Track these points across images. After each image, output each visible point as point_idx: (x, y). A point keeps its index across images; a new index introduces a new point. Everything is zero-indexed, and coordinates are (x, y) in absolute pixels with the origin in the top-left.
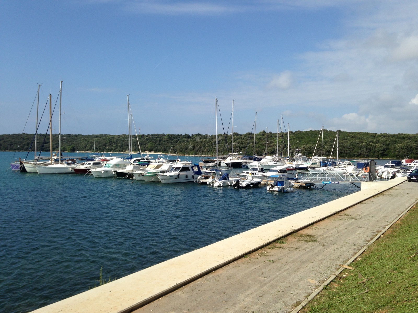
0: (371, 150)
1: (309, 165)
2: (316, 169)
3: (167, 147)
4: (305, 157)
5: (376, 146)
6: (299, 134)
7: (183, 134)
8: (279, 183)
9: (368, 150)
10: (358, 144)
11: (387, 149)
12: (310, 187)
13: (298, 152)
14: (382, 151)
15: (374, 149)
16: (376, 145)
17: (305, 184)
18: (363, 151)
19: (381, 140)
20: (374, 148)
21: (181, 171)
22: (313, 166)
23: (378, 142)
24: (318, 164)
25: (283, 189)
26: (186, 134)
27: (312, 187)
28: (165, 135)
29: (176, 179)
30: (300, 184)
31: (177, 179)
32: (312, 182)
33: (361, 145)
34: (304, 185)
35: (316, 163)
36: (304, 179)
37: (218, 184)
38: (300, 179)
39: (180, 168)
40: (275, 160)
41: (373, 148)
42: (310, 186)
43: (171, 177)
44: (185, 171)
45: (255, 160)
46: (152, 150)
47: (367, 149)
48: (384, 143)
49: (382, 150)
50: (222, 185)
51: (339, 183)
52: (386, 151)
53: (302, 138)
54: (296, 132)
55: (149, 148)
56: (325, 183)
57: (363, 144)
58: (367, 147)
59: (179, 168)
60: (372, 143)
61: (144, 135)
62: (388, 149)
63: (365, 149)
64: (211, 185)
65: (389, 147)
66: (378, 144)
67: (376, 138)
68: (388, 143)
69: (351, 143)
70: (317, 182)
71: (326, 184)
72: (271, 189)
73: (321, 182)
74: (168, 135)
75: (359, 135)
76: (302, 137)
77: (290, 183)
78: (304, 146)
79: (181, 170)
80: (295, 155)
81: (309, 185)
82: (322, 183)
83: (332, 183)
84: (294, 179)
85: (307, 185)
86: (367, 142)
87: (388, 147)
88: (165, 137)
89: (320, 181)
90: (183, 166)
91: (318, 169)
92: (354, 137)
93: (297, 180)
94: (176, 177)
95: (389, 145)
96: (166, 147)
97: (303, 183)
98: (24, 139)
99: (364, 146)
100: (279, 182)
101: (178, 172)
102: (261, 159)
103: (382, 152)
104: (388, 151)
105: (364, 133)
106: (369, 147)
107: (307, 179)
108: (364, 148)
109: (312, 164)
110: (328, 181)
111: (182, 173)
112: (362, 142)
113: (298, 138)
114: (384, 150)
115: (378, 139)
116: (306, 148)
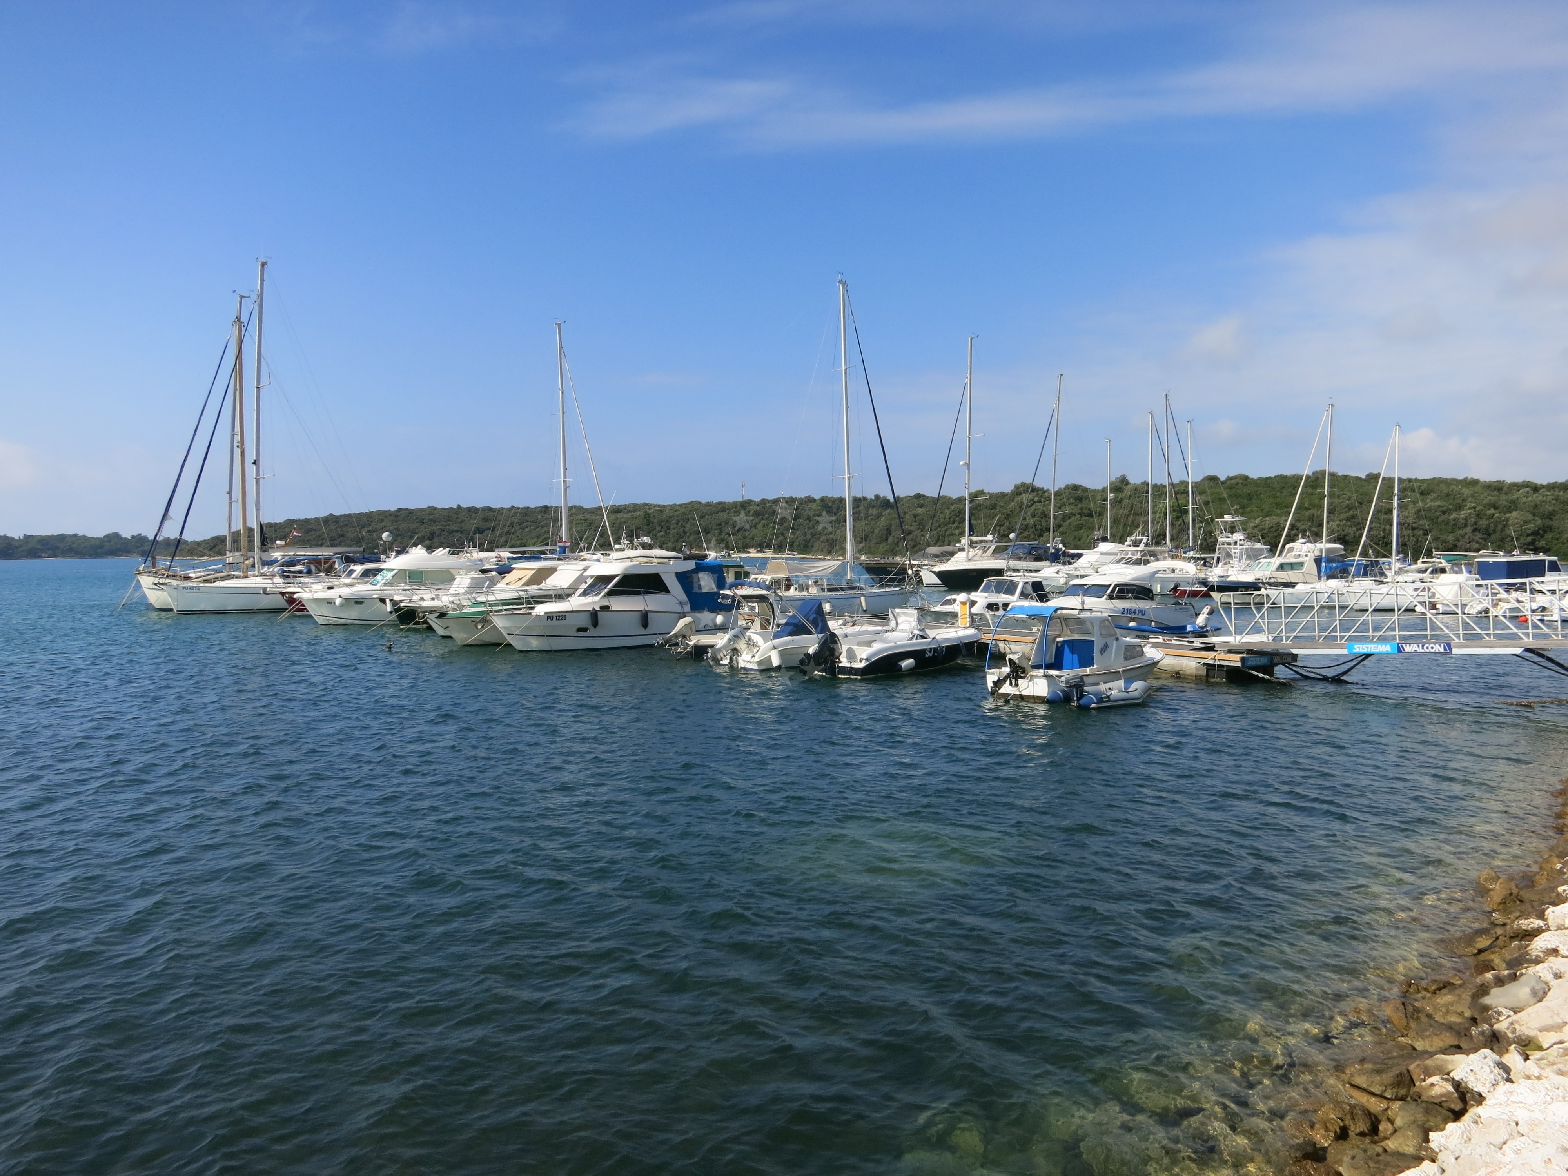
0: (1489, 535)
1: (1268, 573)
2: (1299, 587)
3: (813, 535)
4: (1258, 545)
5: (1507, 520)
6: (1240, 486)
7: (871, 496)
8: (1067, 649)
9: (1478, 536)
10: (1444, 513)
11: (1545, 531)
12: (1271, 674)
13: (1232, 529)
14: (1528, 535)
15: (1502, 530)
16: (1508, 515)
17: (1237, 657)
18: (1463, 536)
19: (1524, 500)
20: (1500, 527)
21: (611, 593)
22: (1283, 576)
23: (1513, 506)
24: (1310, 567)
25: (1078, 686)
26: (877, 497)
27: (1281, 672)
28: (815, 500)
29: (582, 630)
30: (1209, 657)
31: (588, 633)
32: (1286, 645)
33: (1454, 515)
34: (1235, 660)
35: (1301, 564)
36: (1239, 632)
37: (756, 659)
38: (1217, 631)
39: (610, 578)
40: (1130, 555)
41: (1496, 526)
42: (1268, 669)
43: (555, 621)
44: (638, 593)
45: (1055, 558)
46: (768, 546)
47: (1475, 530)
48: (1535, 509)
49: (1529, 532)
50: (776, 662)
51: (1455, 651)
52: (1542, 536)
53: (1249, 497)
54: (1229, 478)
55: (758, 539)
56: (1361, 648)
57: (1463, 514)
58: (1475, 523)
59: (607, 579)
60: (1492, 511)
61: (750, 502)
62: (1549, 529)
63: (1469, 529)
64: (726, 661)
65: (1555, 523)
66: (1514, 514)
67: (1506, 494)
68: (1549, 508)
69: (1419, 511)
70: (1311, 642)
71: (1368, 656)
72: (1006, 689)
73: (1341, 647)
74: (822, 500)
75: (1443, 486)
76: (1249, 495)
77: (1133, 652)
78: (1258, 521)
79: (615, 586)
80: (1220, 539)
81: (1263, 661)
82: (1345, 652)
83: (1408, 649)
84: (1189, 628)
85: (1250, 663)
86: (1474, 508)
87: (1550, 523)
88: (814, 506)
89: (1330, 641)
90: (631, 567)
91: (1306, 588)
92: (1428, 494)
93: (1201, 633)
94: (585, 621)
95: (1551, 515)
96: (809, 536)
97: (1230, 651)
98: (422, 522)
99: (1466, 519)
100: (1071, 644)
101: (597, 598)
102: (1079, 556)
103: (1529, 539)
104: (1550, 536)
105: (1461, 481)
106: (1483, 523)
107: (1257, 630)
108: (1466, 525)
109: (1281, 567)
110: (1382, 640)
111: (618, 604)
112: (1459, 508)
113: (1238, 496)
114: (1535, 533)
115: (1514, 497)
116: (1263, 529)
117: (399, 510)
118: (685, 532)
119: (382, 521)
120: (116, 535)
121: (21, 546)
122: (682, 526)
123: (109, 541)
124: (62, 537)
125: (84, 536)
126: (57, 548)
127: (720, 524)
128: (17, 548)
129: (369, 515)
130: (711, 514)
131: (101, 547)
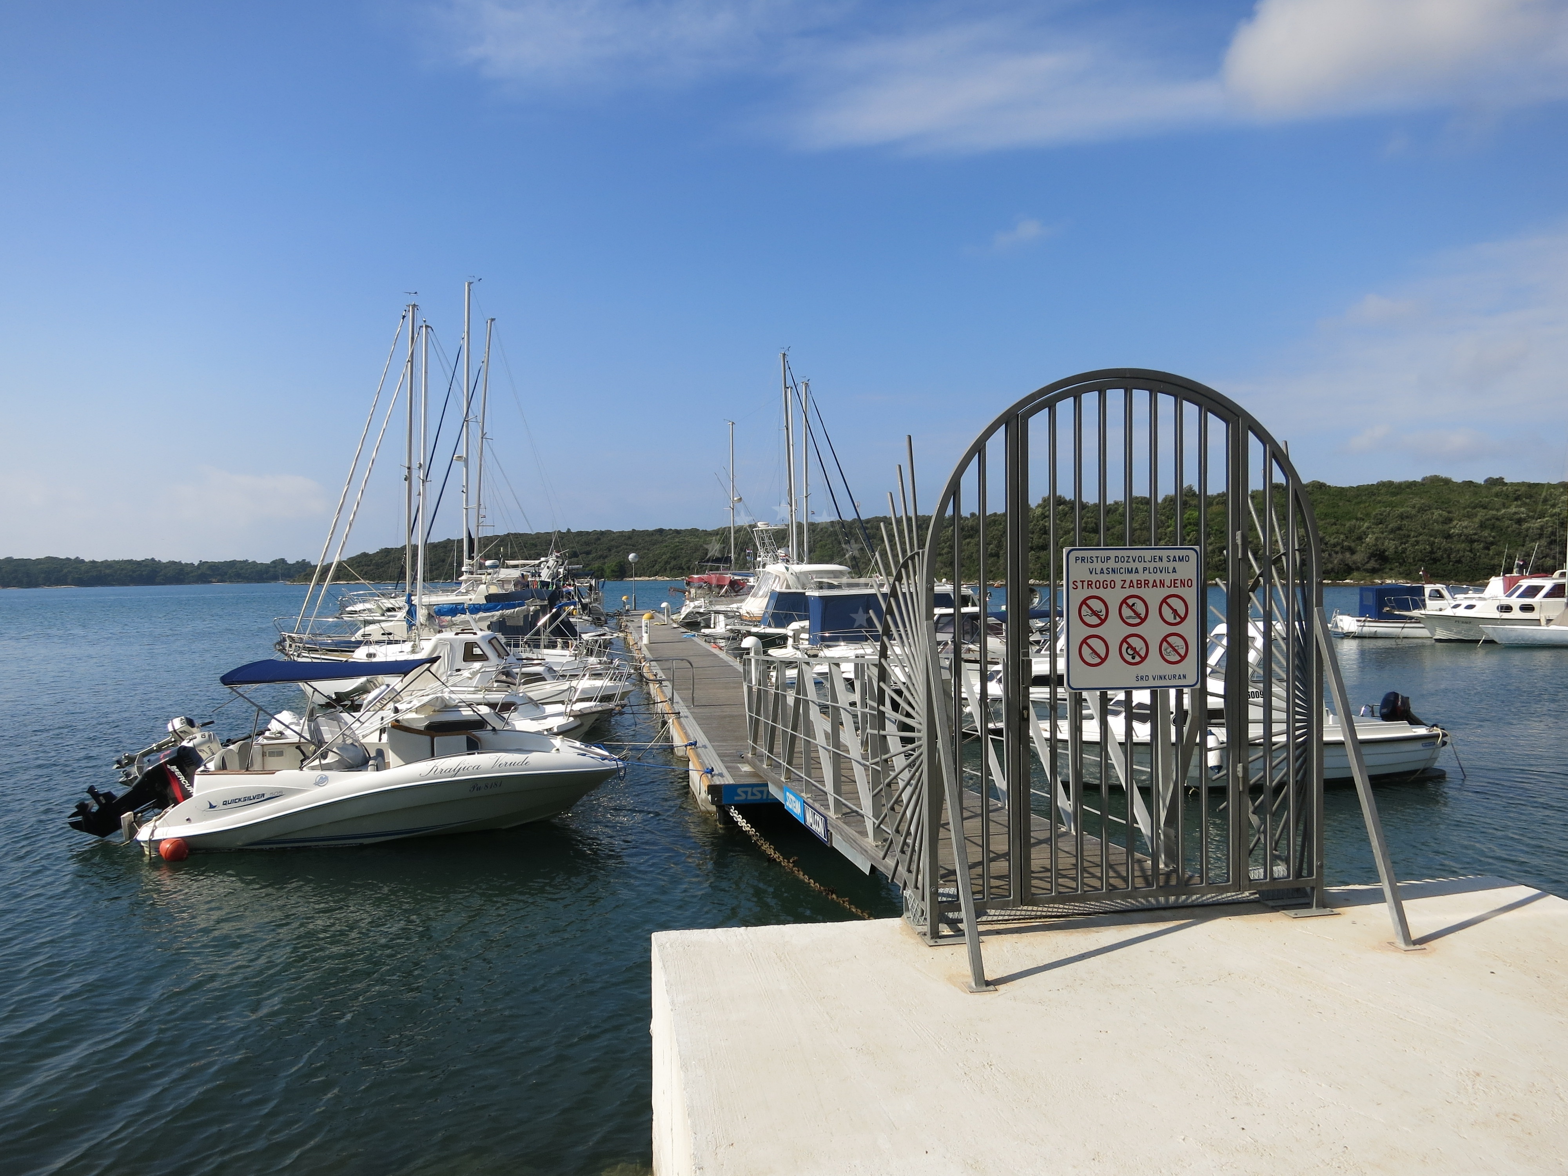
120: (283, 561)
123: (275, 567)
128: (188, 574)
131: (267, 573)
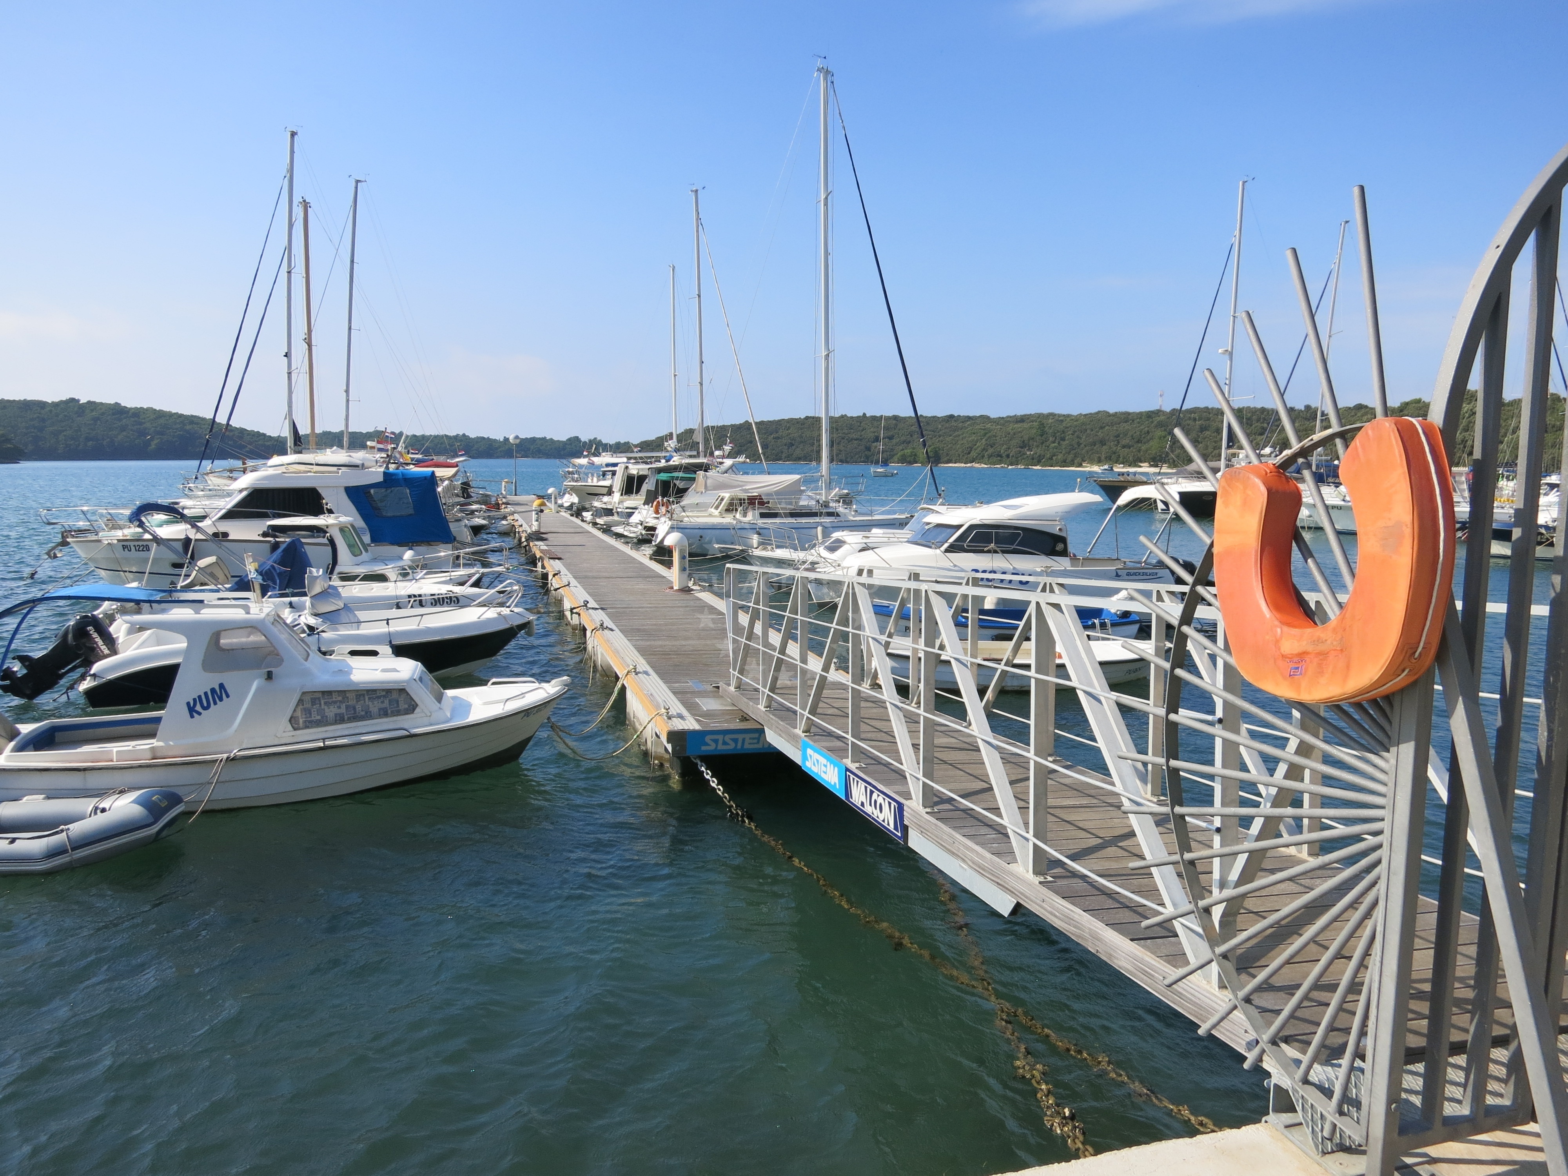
55: (1154, 452)
117: (807, 418)
118: (1079, 444)
119: (789, 428)
121: (500, 447)
122: (1078, 437)
124: (533, 440)
125: (551, 439)
126: (529, 449)
127: (1118, 436)
129: (779, 423)
130: (1112, 425)
